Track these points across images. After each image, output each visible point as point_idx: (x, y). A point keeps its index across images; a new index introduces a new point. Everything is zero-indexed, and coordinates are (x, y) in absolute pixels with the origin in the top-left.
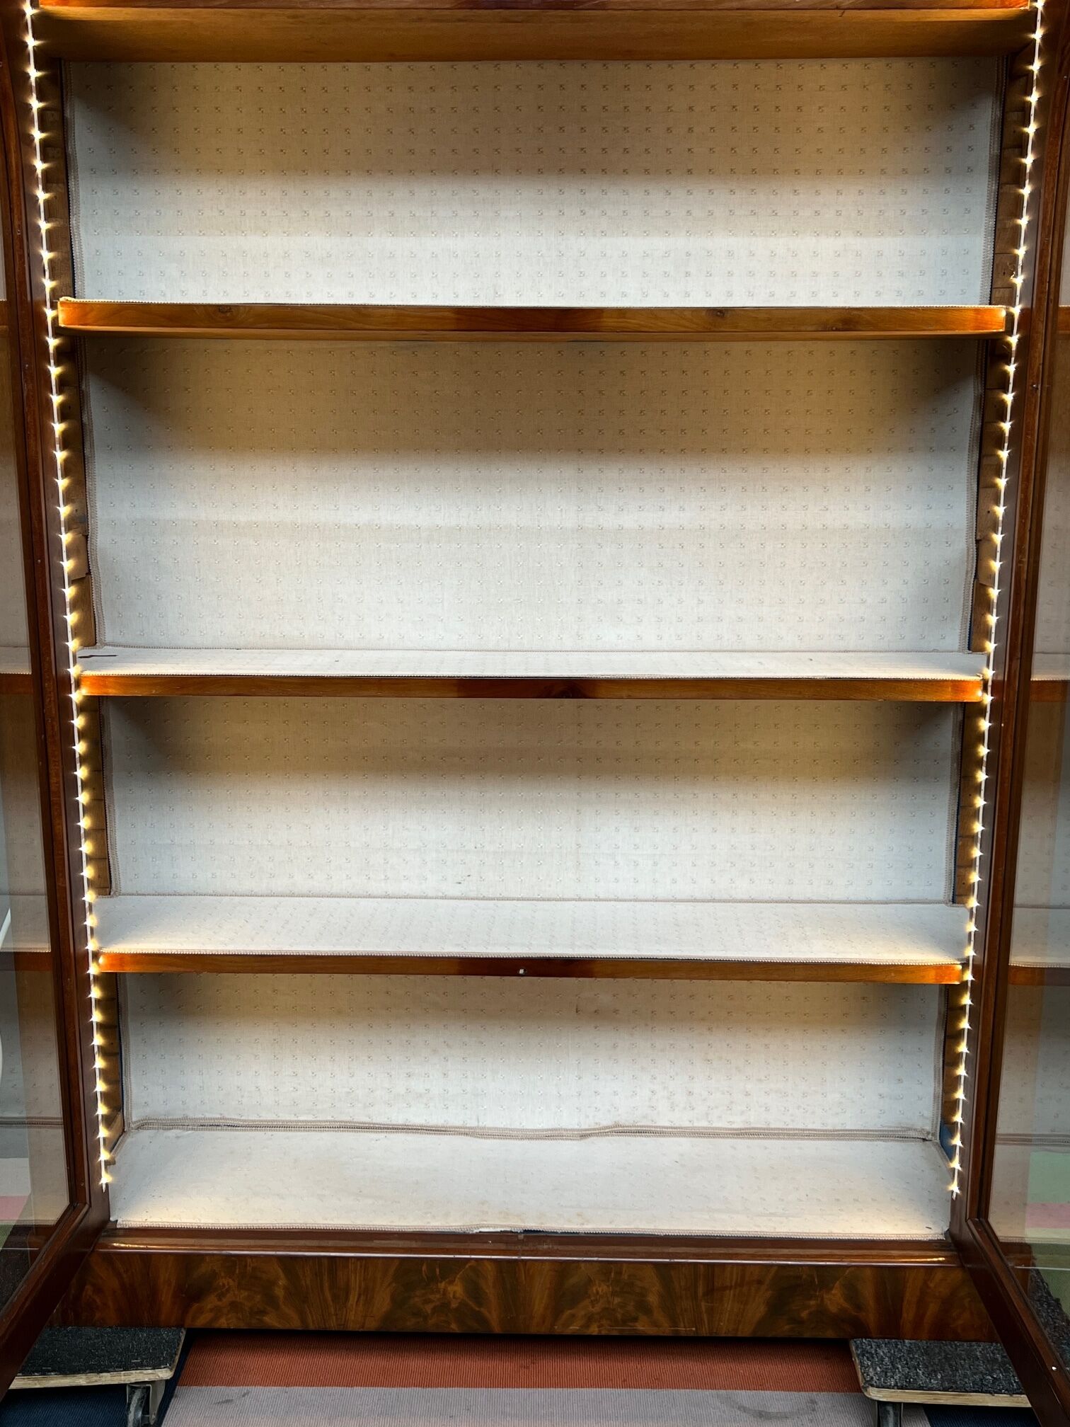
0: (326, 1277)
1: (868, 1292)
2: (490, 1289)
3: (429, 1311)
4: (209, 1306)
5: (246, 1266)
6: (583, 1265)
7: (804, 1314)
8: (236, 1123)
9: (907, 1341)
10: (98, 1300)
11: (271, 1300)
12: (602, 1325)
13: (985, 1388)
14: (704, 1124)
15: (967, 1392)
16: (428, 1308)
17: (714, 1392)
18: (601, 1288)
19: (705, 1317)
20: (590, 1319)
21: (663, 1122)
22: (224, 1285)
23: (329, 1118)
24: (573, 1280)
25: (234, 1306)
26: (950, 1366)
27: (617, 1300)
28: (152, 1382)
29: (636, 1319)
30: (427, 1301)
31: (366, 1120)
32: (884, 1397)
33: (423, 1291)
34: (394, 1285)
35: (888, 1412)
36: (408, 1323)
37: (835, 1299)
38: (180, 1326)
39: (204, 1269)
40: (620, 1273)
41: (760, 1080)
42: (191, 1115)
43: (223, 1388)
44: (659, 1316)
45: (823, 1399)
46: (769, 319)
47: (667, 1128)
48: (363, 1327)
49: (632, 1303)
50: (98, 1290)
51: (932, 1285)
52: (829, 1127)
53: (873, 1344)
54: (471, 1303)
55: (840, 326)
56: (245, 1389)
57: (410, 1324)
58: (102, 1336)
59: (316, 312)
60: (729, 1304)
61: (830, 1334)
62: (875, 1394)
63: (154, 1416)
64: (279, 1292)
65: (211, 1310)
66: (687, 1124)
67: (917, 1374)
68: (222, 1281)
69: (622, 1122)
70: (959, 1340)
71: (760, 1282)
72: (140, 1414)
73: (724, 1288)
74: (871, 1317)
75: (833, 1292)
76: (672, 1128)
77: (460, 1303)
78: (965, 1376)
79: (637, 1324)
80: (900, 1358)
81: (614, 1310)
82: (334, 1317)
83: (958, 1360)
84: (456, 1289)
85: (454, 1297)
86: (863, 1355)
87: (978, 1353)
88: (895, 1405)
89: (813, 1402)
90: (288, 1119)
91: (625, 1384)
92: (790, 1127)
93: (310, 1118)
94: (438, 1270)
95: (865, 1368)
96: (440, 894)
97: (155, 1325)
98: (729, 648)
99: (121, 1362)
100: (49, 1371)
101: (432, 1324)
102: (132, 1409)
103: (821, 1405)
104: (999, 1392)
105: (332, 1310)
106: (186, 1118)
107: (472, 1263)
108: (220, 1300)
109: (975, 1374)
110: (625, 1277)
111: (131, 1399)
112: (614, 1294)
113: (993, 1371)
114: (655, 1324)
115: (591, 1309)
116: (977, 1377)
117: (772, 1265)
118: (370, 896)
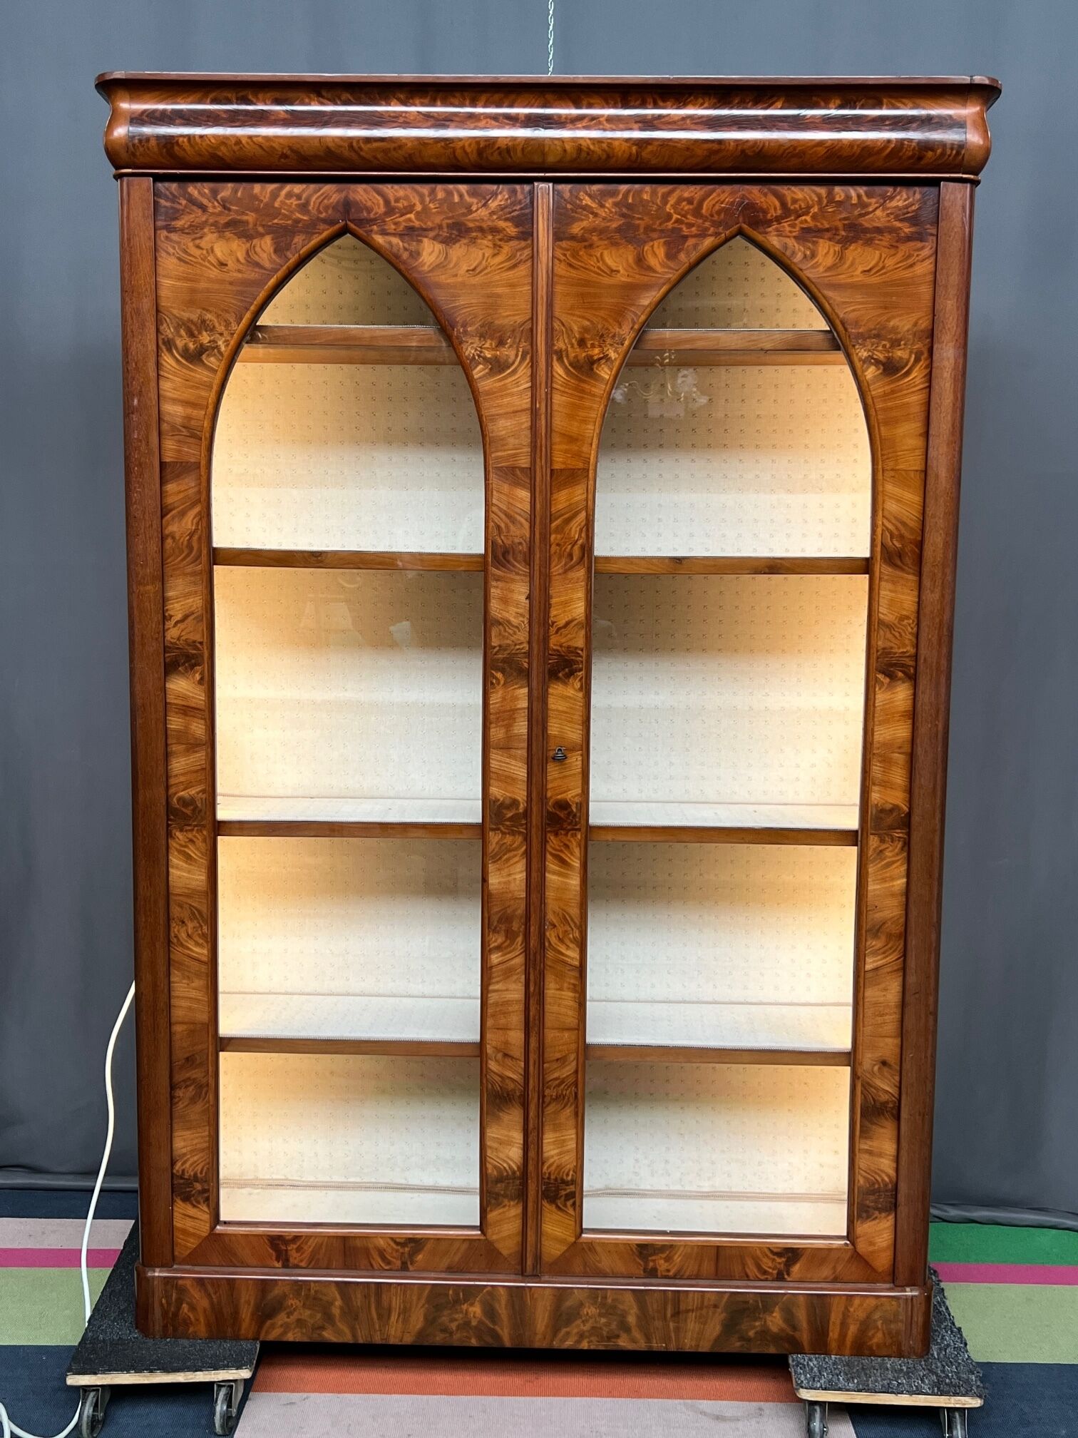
0: (373, 1299)
1: (802, 1316)
2: (502, 1310)
3: (454, 1328)
4: (280, 1323)
5: (309, 1290)
6: (576, 1291)
7: (751, 1334)
8: (297, 1183)
9: (833, 1356)
10: (191, 1316)
11: (329, 1317)
12: (591, 1341)
13: (890, 1390)
14: (678, 1187)
15: (876, 1392)
16: (454, 1326)
17: (682, 1401)
18: (591, 1310)
19: (673, 1335)
20: (581, 1336)
21: (645, 1186)
22: (292, 1305)
23: (373, 1180)
24: (569, 1303)
25: (300, 1323)
26: (866, 1374)
27: (603, 1320)
28: (235, 1381)
29: (618, 1336)
30: (453, 1320)
31: (403, 1181)
32: (811, 1397)
33: (449, 1312)
34: (427, 1306)
35: (816, 1410)
36: (438, 1339)
37: (775, 1321)
38: (255, 1339)
39: (277, 1291)
40: (605, 1298)
41: (723, 1151)
42: (261, 1177)
43: (288, 1394)
44: (637, 1334)
45: (769, 1407)
46: (715, 566)
47: (648, 1191)
48: (401, 1341)
49: (615, 1323)
50: (193, 1308)
51: (852, 1310)
52: (780, 1192)
53: (806, 1359)
54: (487, 1322)
55: (767, 571)
56: (305, 1395)
57: (439, 1339)
58: (195, 1346)
59: (384, 557)
60: (692, 1325)
61: (772, 1350)
62: (806, 1394)
63: (235, 1410)
64: (336, 1311)
65: (281, 1326)
66: (665, 1188)
67: (839, 1379)
68: (290, 1302)
69: (612, 1186)
70: (875, 1356)
71: (716, 1306)
72: (225, 1408)
73: (687, 1311)
74: (805, 1337)
75: (774, 1315)
76: (652, 1191)
77: (479, 1322)
78: (876, 1381)
79: (619, 1340)
80: (826, 1368)
81: (601, 1328)
82: (379, 1333)
83: (872, 1370)
84: (476, 1310)
85: (474, 1317)
86: (797, 1366)
87: (889, 1366)
88: (822, 1404)
89: (760, 1409)
90: (340, 1180)
91: (610, 1394)
92: (748, 1190)
93: (358, 1180)
94: (461, 1294)
95: (799, 1375)
96: (466, 995)
97: (236, 1338)
98: (694, 800)
99: (211, 1363)
100: (155, 1370)
101: (457, 1339)
102: (219, 1402)
103: (767, 1412)
104: (902, 1393)
105: (377, 1327)
106: (257, 1179)
107: (489, 1288)
108: (288, 1317)
109: (884, 1380)
110: (609, 1301)
111: (218, 1395)
112: (600, 1315)
113: (899, 1378)
114: (634, 1341)
115: (582, 1327)
116: (885, 1382)
117: (726, 1292)
118: (410, 996)
